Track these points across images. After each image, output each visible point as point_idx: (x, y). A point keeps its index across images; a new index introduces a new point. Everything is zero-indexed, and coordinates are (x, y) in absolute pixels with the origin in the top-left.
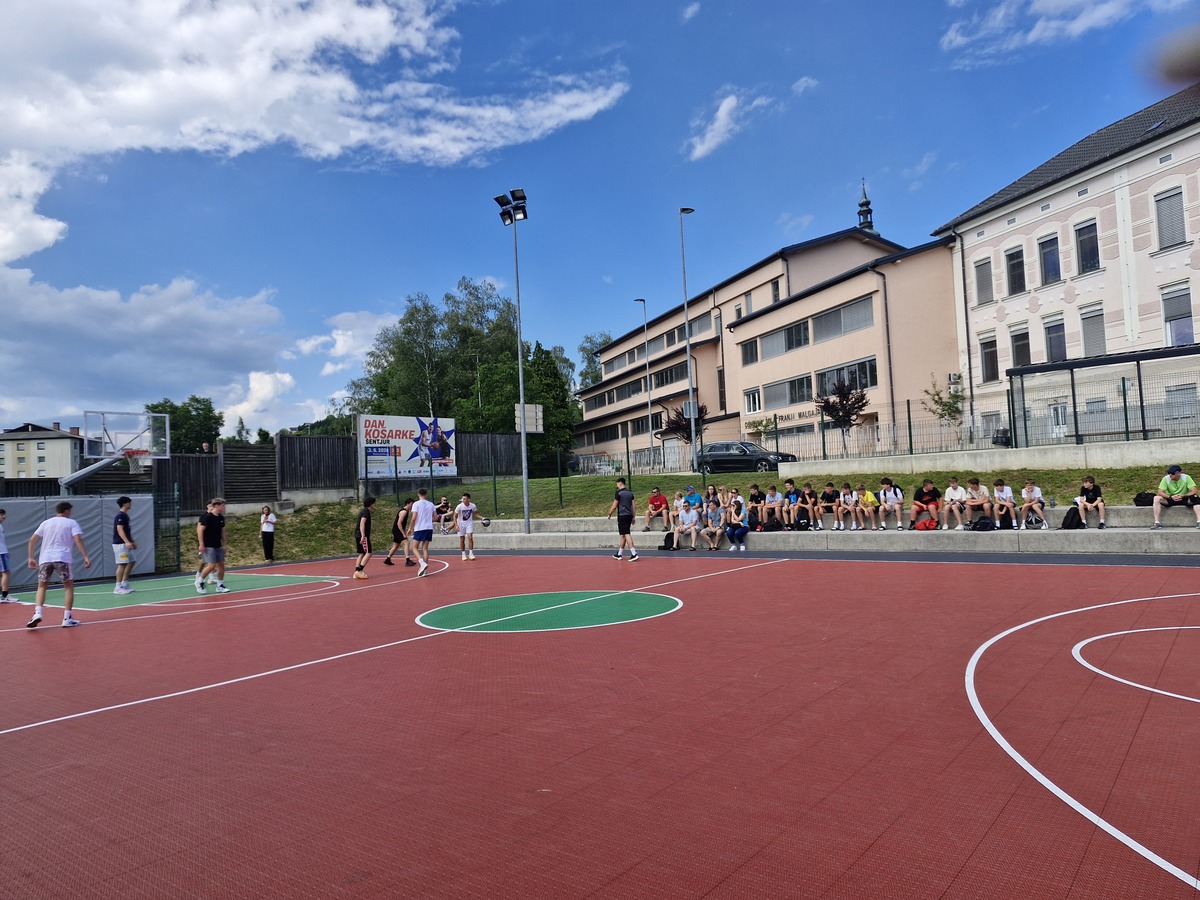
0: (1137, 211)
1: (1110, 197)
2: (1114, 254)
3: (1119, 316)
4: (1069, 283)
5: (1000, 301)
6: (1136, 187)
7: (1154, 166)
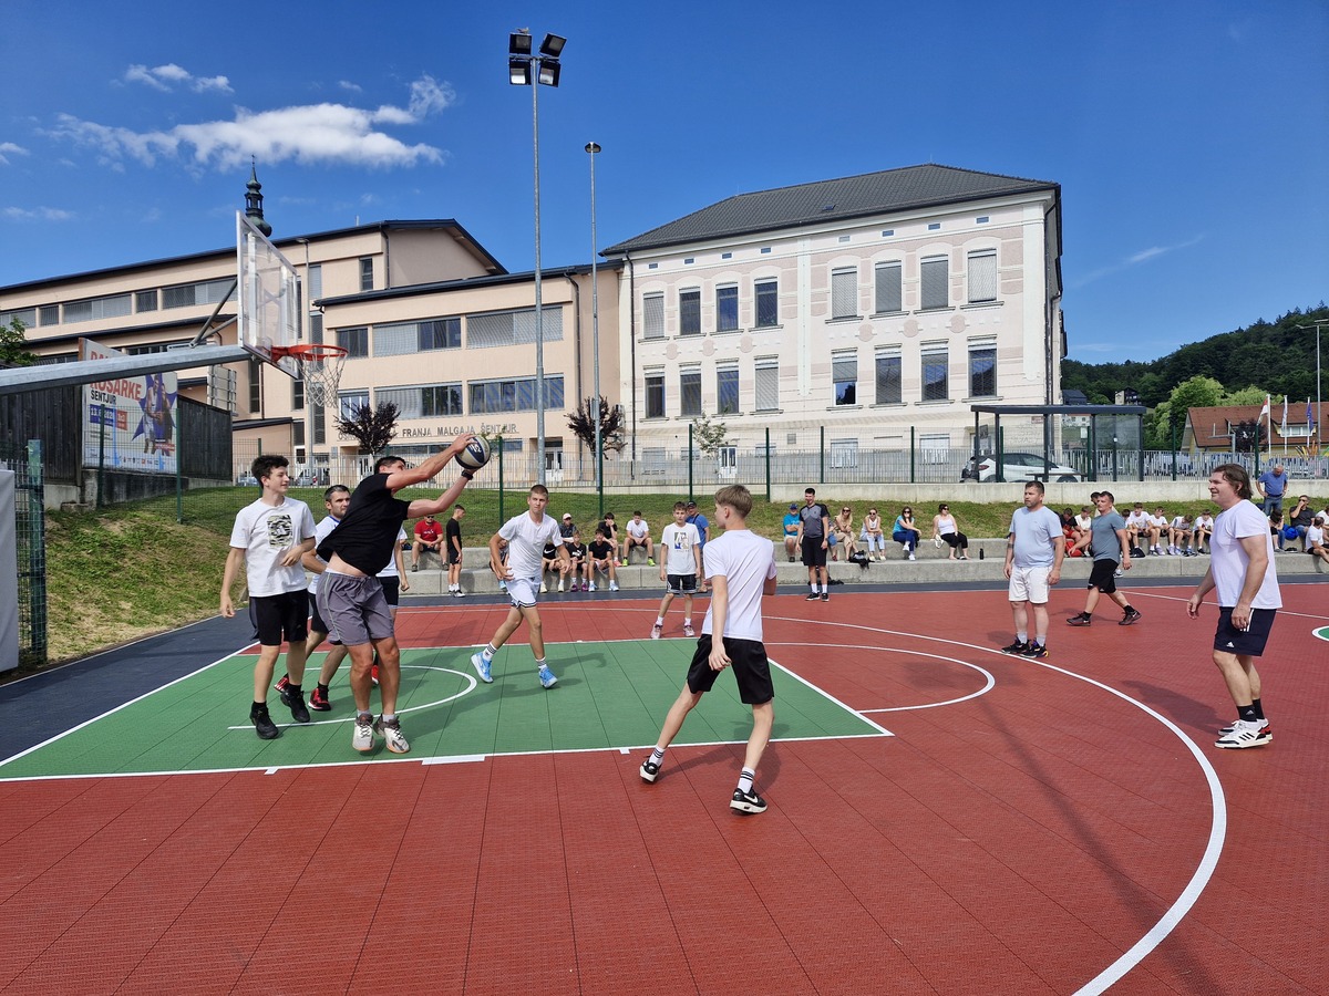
0: (817, 280)
1: (792, 261)
2: (793, 314)
3: (793, 372)
4: (746, 333)
5: (671, 338)
6: (817, 257)
7: (833, 242)
